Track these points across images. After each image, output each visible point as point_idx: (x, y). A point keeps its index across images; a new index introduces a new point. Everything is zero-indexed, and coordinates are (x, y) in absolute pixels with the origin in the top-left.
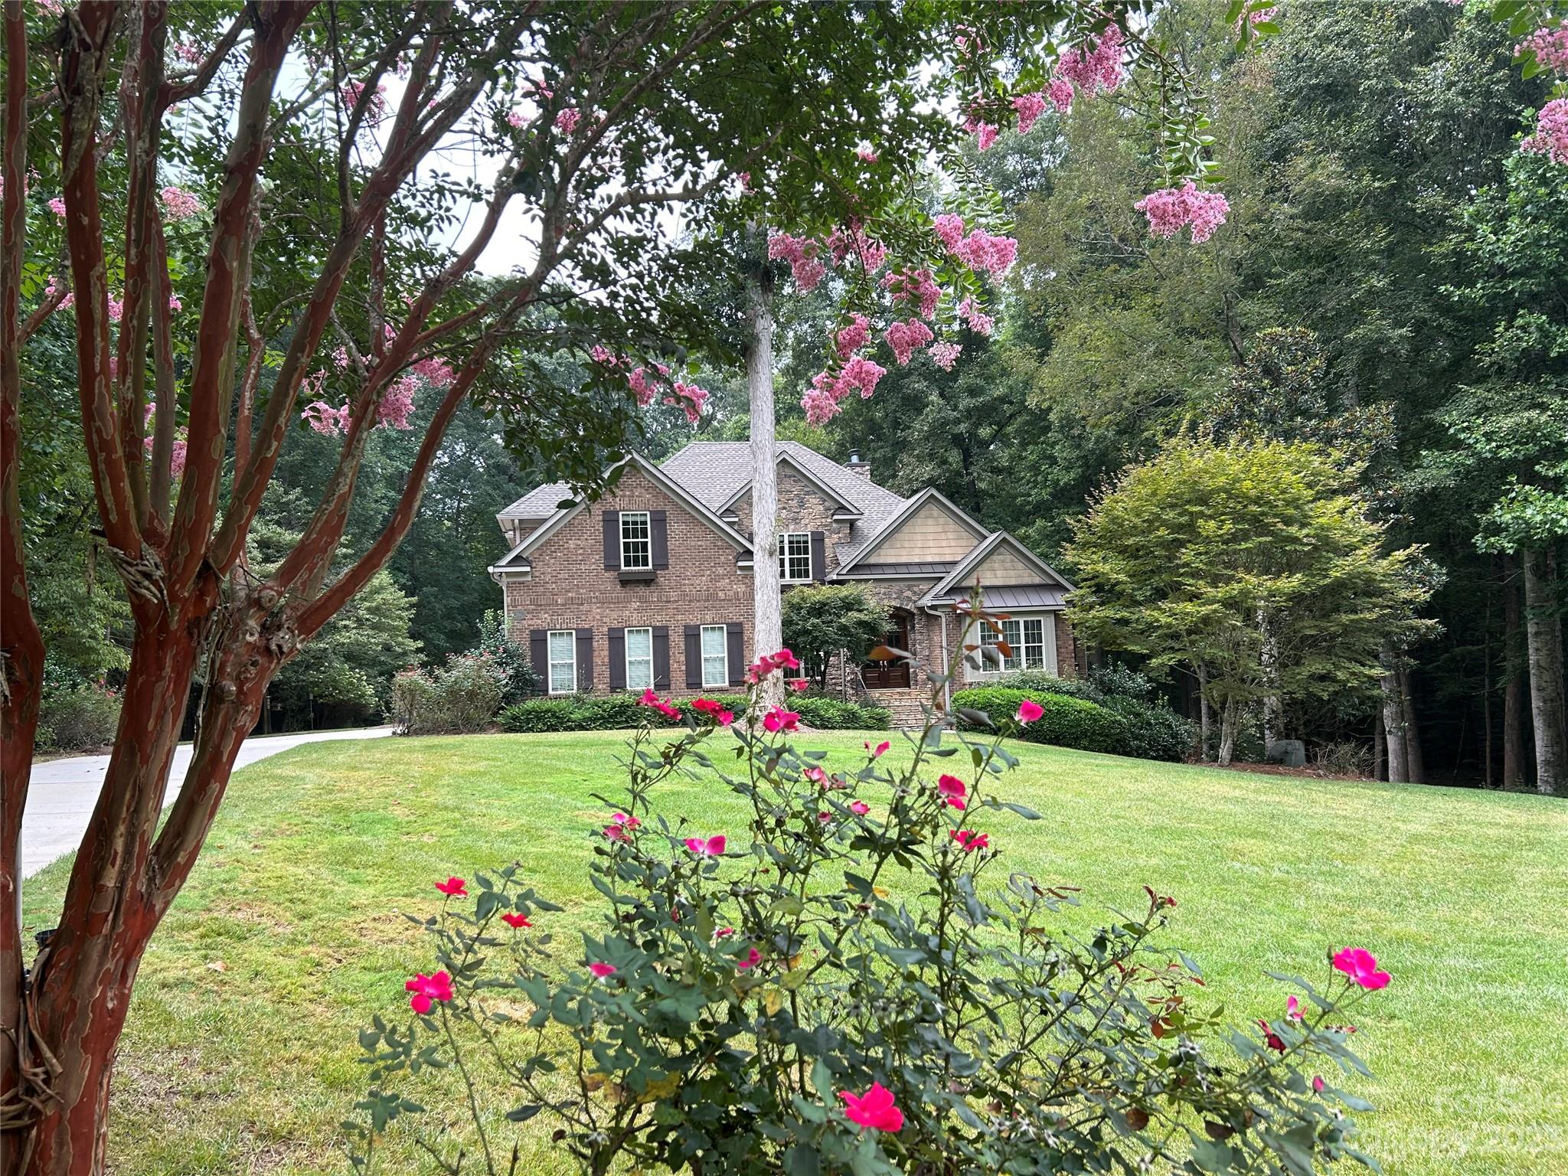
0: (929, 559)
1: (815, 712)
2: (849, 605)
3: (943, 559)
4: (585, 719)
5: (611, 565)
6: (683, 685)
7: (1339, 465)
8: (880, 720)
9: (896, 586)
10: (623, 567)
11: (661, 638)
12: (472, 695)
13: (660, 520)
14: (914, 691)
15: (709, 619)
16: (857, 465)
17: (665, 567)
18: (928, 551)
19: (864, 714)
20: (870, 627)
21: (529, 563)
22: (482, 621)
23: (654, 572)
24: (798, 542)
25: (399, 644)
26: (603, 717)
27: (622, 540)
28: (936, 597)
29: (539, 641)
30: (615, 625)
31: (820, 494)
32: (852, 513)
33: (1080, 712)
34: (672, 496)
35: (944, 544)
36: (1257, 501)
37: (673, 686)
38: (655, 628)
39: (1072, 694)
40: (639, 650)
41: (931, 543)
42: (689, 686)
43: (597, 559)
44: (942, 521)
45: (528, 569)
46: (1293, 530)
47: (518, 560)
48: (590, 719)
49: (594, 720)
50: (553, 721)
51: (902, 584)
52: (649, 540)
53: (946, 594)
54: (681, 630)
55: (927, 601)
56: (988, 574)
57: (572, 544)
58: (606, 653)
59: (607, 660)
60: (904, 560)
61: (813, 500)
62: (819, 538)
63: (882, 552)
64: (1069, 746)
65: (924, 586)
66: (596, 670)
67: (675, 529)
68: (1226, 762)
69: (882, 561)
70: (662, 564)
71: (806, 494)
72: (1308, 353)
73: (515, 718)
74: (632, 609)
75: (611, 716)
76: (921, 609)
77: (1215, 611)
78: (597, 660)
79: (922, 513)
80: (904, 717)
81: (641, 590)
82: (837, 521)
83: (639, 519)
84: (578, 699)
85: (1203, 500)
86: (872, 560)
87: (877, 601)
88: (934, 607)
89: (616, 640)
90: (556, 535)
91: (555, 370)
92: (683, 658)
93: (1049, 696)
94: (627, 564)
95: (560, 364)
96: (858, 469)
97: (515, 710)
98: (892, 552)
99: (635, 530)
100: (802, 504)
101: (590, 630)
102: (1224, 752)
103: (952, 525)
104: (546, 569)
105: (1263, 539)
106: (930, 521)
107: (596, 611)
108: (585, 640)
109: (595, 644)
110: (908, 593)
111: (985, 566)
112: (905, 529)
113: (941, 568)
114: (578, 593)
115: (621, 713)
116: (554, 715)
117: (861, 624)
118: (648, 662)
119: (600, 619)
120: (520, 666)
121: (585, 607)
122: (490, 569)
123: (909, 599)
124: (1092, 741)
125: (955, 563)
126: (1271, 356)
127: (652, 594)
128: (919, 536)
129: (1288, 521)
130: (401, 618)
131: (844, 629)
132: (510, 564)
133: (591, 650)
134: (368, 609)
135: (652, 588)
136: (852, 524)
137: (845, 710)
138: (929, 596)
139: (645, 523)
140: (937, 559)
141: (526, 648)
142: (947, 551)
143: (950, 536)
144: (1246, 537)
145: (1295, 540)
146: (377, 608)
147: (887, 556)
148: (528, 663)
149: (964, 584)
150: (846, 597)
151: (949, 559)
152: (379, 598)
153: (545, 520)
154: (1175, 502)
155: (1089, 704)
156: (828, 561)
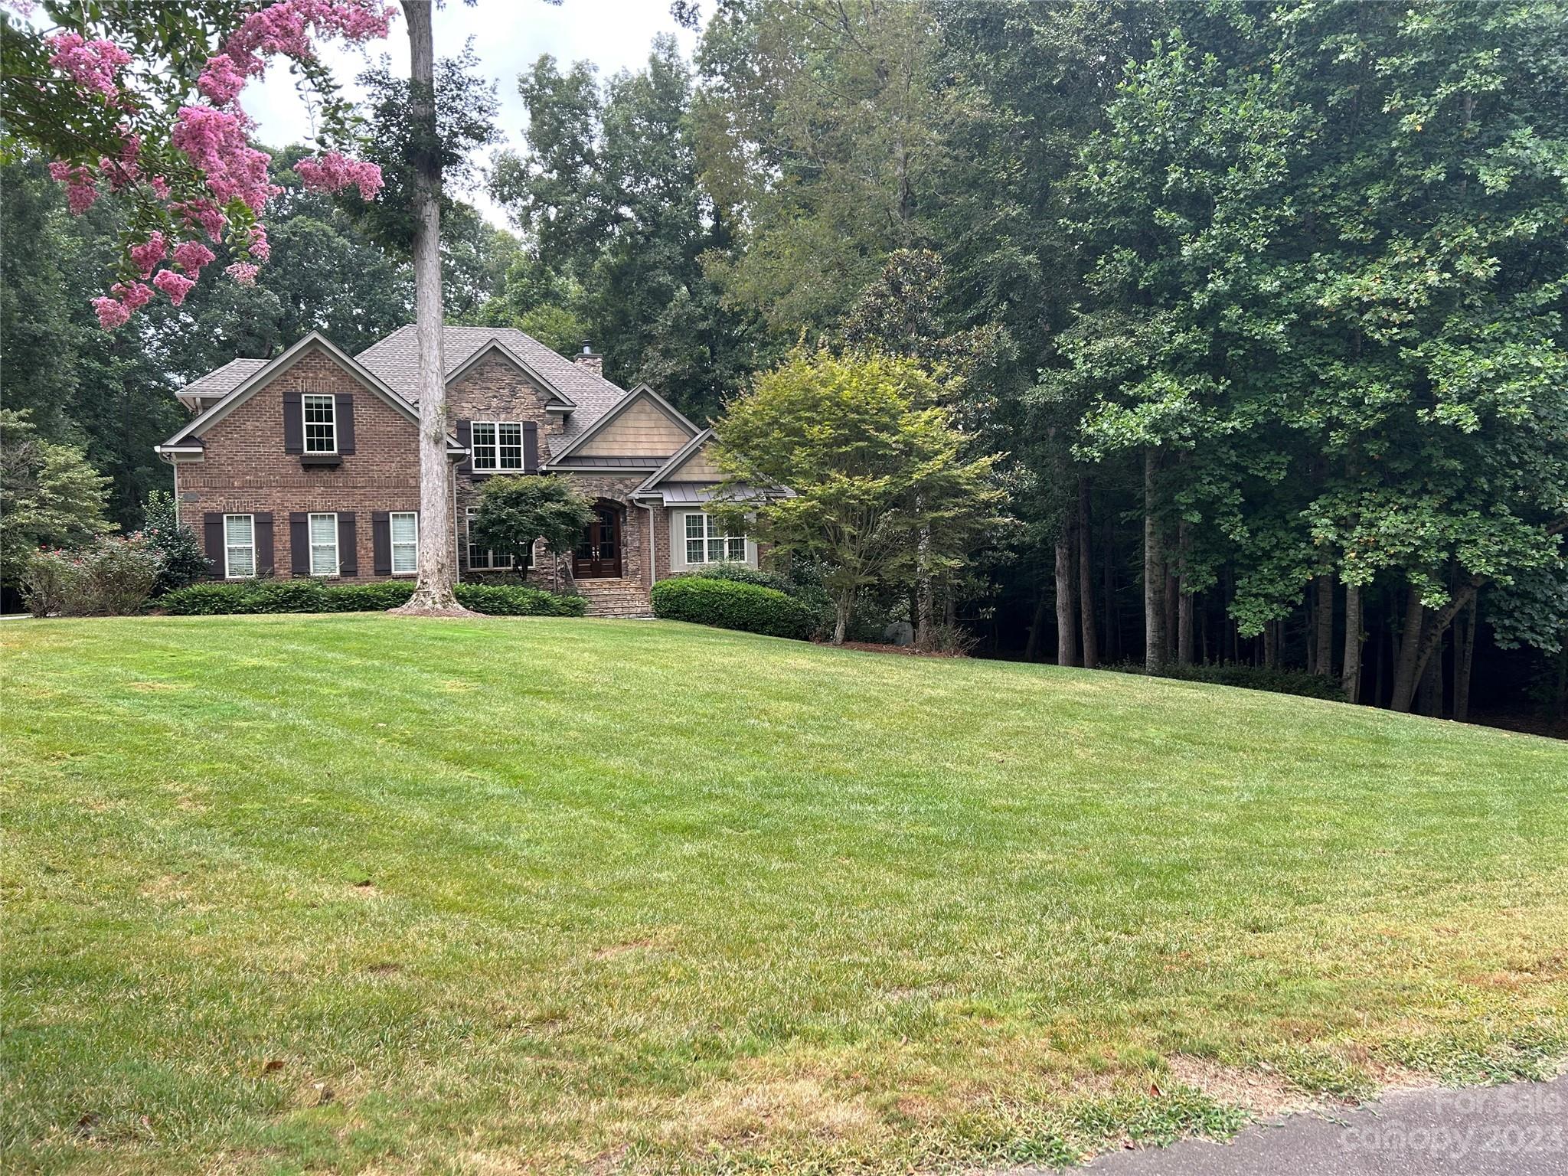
0: (641, 453)
1: (502, 599)
2: (547, 496)
3: (655, 454)
4: (256, 603)
5: (293, 448)
6: (372, 572)
7: (942, 380)
8: (575, 607)
9: (608, 480)
10: (305, 450)
11: (347, 525)
12: (121, 577)
13: (346, 404)
14: (624, 581)
15: (398, 505)
16: (588, 357)
17: (352, 452)
18: (640, 446)
19: (556, 601)
20: (570, 518)
21: (202, 445)
22: (146, 503)
23: (339, 457)
24: (510, 432)
25: (90, 527)
26: (275, 602)
27: (305, 424)
28: (644, 491)
29: (213, 525)
30: (297, 509)
31: (533, 384)
32: (565, 405)
33: (767, 600)
34: (359, 379)
35: (656, 439)
36: (857, 410)
37: (360, 573)
38: (340, 514)
39: (764, 584)
40: (323, 536)
41: (643, 439)
42: (377, 573)
43: (276, 444)
44: (654, 416)
45: (200, 450)
46: (884, 436)
47: (188, 440)
48: (261, 603)
49: (267, 605)
50: (221, 605)
51: (614, 477)
52: (334, 424)
53: (654, 488)
54: (369, 516)
55: (635, 495)
56: (696, 470)
57: (249, 425)
58: (288, 538)
59: (288, 545)
60: (616, 453)
61: (525, 391)
62: (531, 429)
63: (594, 445)
64: (756, 631)
65: (636, 480)
66: (277, 556)
67: (363, 415)
68: (839, 641)
69: (594, 453)
70: (348, 449)
71: (520, 383)
72: (931, 274)
73: (180, 602)
74: (315, 493)
75: (284, 601)
76: (631, 501)
77: (813, 507)
78: (278, 545)
79: (635, 408)
80: (611, 605)
81: (326, 475)
82: (549, 412)
83: (323, 402)
84: (252, 583)
85: (814, 407)
86: (584, 452)
87: (580, 493)
88: (641, 500)
89: (299, 526)
90: (232, 415)
91: (289, 240)
92: (370, 545)
93: (742, 586)
94: (311, 447)
95: (294, 234)
96: (589, 361)
97: (181, 593)
98: (604, 445)
99: (320, 413)
100: (513, 393)
101: (270, 514)
102: (839, 633)
103: (664, 421)
104: (222, 450)
105: (860, 444)
106: (643, 416)
107: (276, 495)
108: (265, 525)
109: (276, 529)
110: (620, 486)
111: (693, 462)
112: (618, 423)
113: (653, 463)
114: (256, 475)
115: (294, 598)
116: (222, 599)
117: (559, 514)
118: (333, 548)
119: (281, 503)
120: (188, 548)
121: (264, 491)
122: (157, 449)
123: (621, 492)
124: (776, 627)
125: (667, 458)
126: (897, 275)
127: (338, 480)
128: (631, 431)
129: (881, 428)
130: (93, 499)
131: (540, 519)
132: (180, 444)
133: (272, 534)
134: (53, 489)
135: (338, 473)
136: (567, 417)
137: (536, 598)
138: (638, 490)
139: (330, 406)
140: (649, 454)
141: (198, 531)
142: (659, 446)
143: (663, 431)
144: (847, 441)
145: (886, 445)
146: (64, 487)
147: (600, 449)
148: (199, 547)
149: (672, 479)
150: (547, 488)
151: (660, 454)
152: (64, 477)
153: (219, 400)
154: (792, 408)
155: (776, 593)
156: (540, 452)
